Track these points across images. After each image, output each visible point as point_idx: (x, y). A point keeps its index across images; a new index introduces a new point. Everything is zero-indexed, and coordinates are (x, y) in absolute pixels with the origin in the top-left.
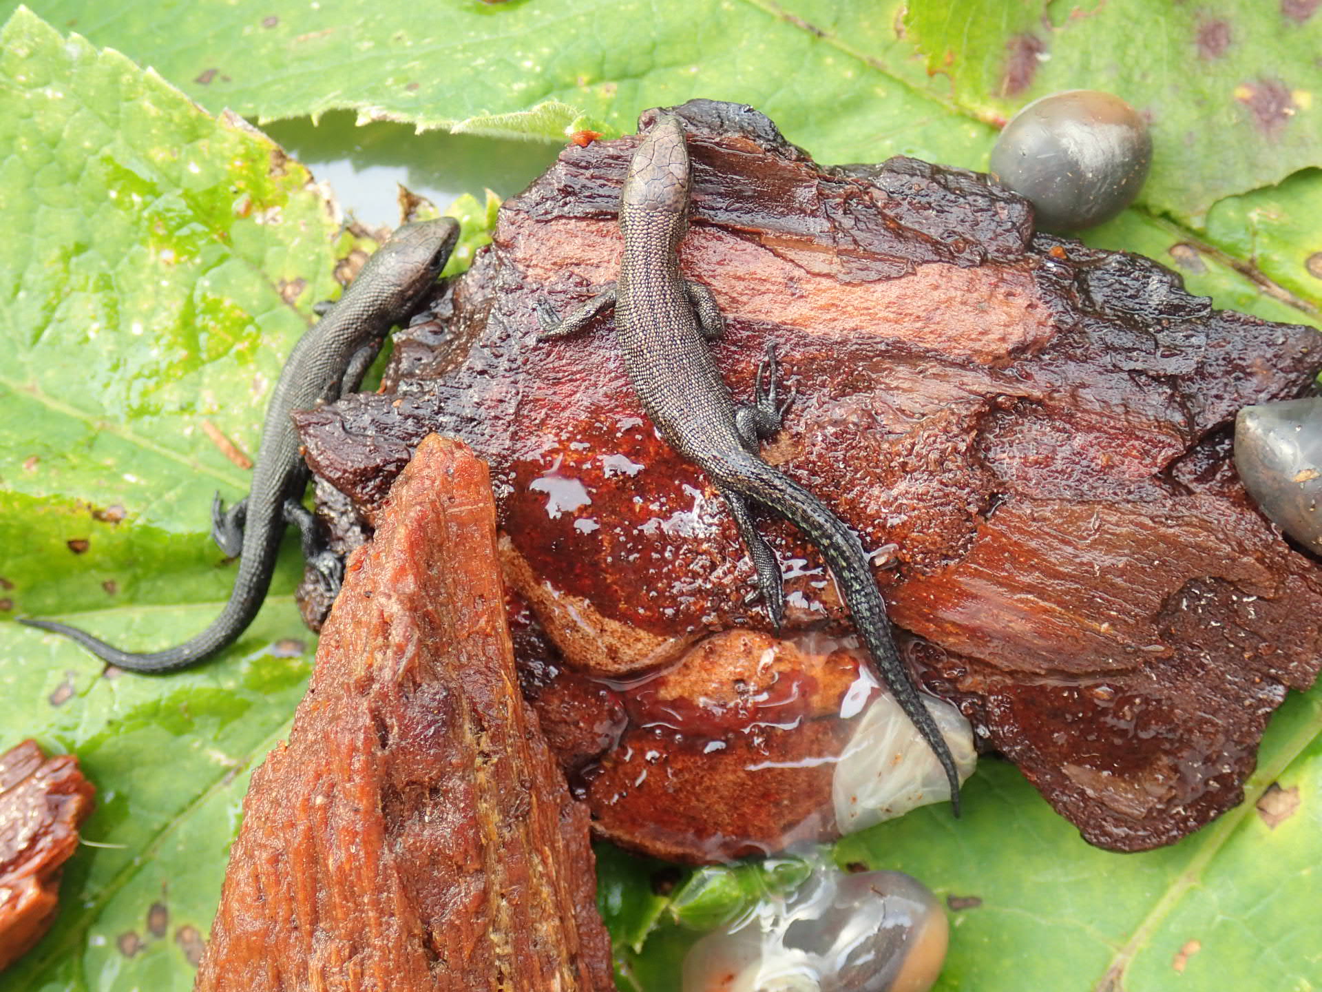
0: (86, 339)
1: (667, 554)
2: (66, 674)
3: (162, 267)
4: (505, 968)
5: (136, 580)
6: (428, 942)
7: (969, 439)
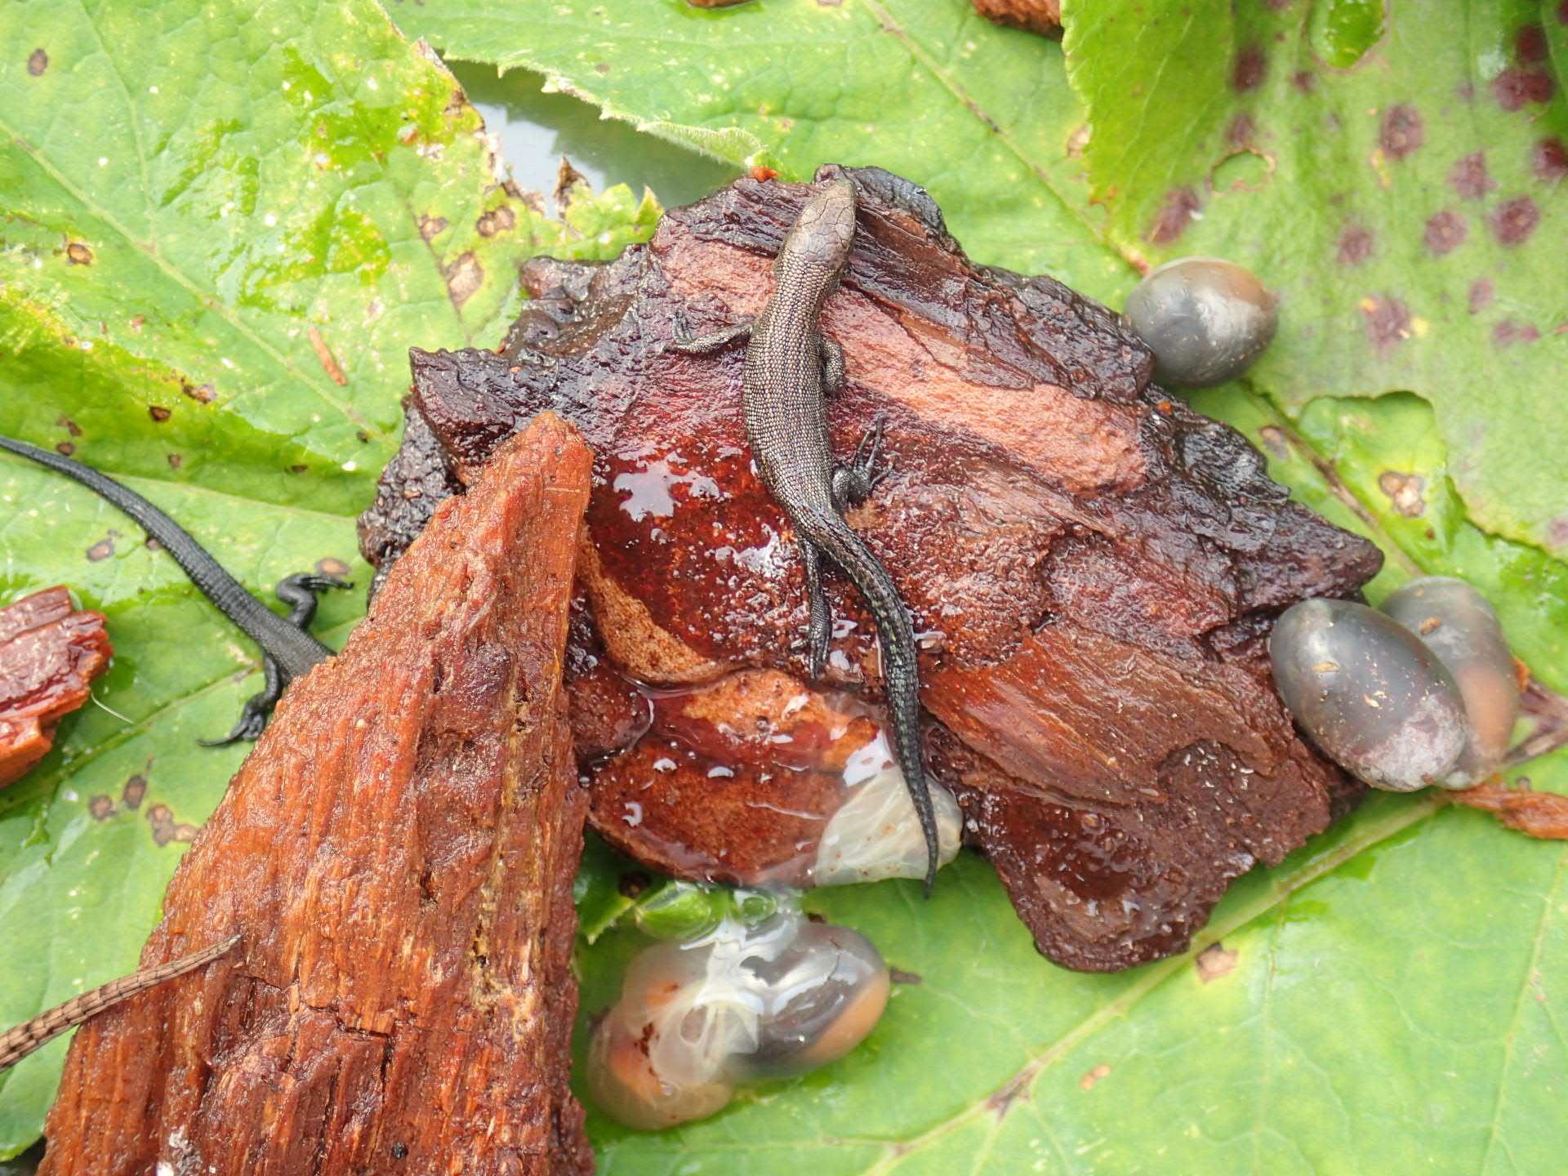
0: (218, 216)
1: (731, 583)
2: (109, 532)
3: (314, 169)
4: (486, 923)
5: (203, 460)
6: (425, 880)
7: (1040, 556)
